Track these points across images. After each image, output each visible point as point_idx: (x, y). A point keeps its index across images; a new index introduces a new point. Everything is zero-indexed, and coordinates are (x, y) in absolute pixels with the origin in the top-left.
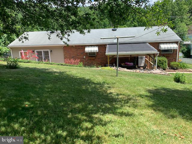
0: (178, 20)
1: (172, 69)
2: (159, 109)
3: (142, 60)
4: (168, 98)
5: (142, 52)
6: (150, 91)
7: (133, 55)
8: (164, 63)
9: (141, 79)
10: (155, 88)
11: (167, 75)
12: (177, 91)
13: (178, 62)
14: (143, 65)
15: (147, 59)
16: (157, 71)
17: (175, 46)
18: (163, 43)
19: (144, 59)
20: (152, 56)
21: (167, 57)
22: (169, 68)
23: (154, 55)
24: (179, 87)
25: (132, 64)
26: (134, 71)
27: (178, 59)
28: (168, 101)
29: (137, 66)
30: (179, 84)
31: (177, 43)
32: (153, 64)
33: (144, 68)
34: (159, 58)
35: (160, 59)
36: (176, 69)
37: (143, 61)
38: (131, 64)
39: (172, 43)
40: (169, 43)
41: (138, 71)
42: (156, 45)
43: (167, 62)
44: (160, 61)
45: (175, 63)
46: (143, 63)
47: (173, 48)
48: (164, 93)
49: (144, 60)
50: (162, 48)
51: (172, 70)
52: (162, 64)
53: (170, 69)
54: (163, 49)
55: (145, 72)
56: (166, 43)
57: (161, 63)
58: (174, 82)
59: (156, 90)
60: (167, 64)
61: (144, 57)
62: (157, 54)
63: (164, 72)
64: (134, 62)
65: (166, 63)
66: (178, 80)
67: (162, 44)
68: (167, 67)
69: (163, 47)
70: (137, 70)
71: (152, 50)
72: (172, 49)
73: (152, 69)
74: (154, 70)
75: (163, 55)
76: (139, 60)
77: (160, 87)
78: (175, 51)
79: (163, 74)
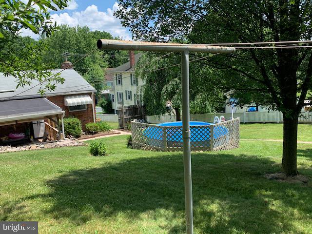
0: (89, 61)
1: (89, 134)
2: (63, 214)
3: (40, 126)
4: (79, 187)
5: (36, 114)
6: (50, 183)
7: (20, 121)
8: (77, 128)
9: (36, 163)
10: (61, 174)
11: (82, 145)
12: (93, 172)
13: (96, 122)
14: (41, 134)
15: (48, 124)
16: (66, 142)
17: (88, 100)
18: (71, 96)
19: (43, 124)
20: (55, 119)
21: (79, 117)
22: (84, 133)
23: (58, 116)
24: (97, 162)
25: (22, 135)
26: (28, 147)
27: (96, 118)
28: (80, 192)
29: (32, 137)
30: (98, 158)
31: (89, 94)
32: (58, 131)
33: (45, 139)
34: (67, 120)
35: (68, 122)
36: (95, 133)
37: (42, 128)
38: (20, 135)
39: (83, 94)
40: (79, 95)
41: (33, 146)
42: (59, 99)
43: (80, 124)
44: (69, 124)
45: (92, 124)
46: (42, 131)
47: (86, 102)
48: (74, 180)
49: (43, 126)
50: (70, 104)
51: (90, 136)
52: (74, 128)
53: (86, 134)
54: (72, 105)
55: (46, 146)
56: (75, 95)
57: (71, 128)
58: (90, 156)
59: (61, 177)
60: (80, 127)
61: (43, 121)
62: (62, 114)
63: (76, 142)
64: (24, 132)
65: (78, 126)
66: (95, 152)
67: (69, 97)
68: (82, 132)
69: (71, 101)
70: (31, 145)
71: (53, 108)
72: (85, 104)
73: (58, 139)
74: (61, 140)
75: (74, 115)
76: (35, 126)
77: (68, 170)
78: (88, 106)
79: (76, 144)
